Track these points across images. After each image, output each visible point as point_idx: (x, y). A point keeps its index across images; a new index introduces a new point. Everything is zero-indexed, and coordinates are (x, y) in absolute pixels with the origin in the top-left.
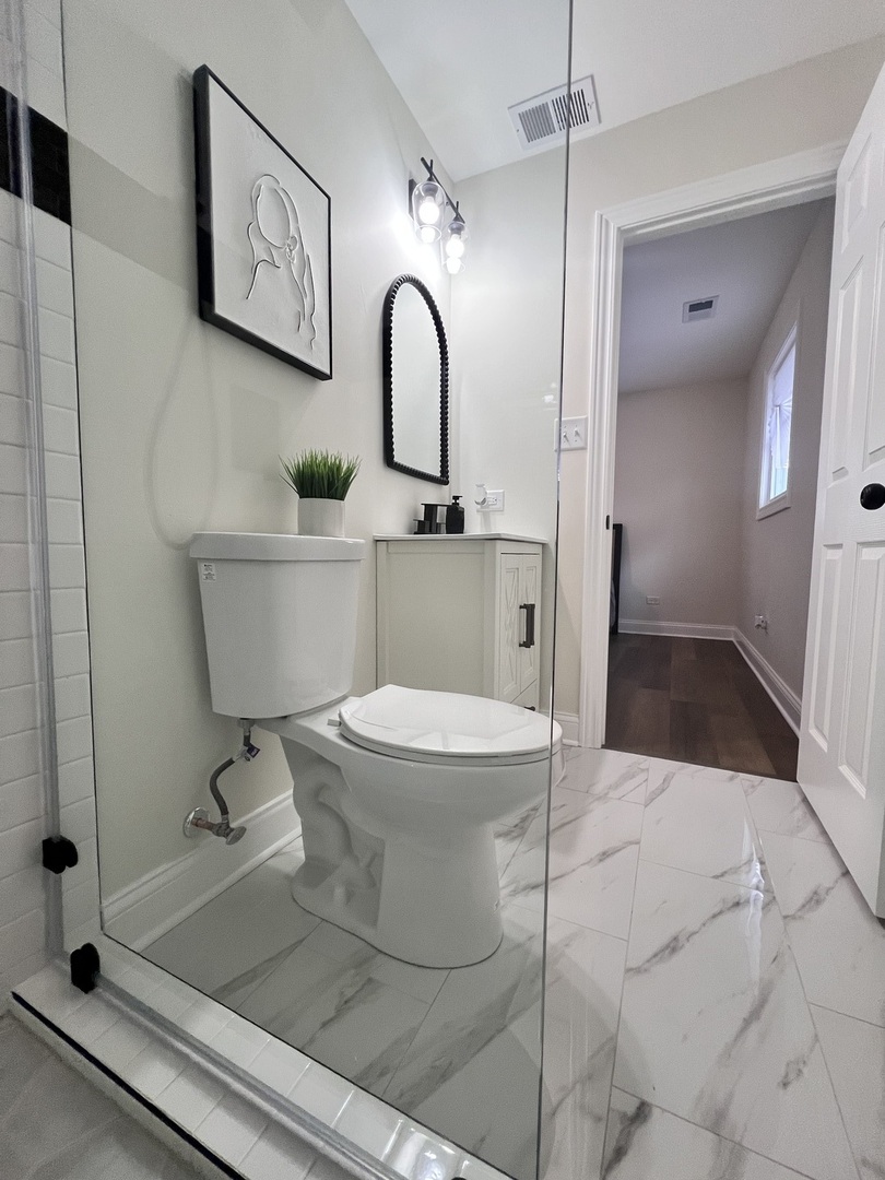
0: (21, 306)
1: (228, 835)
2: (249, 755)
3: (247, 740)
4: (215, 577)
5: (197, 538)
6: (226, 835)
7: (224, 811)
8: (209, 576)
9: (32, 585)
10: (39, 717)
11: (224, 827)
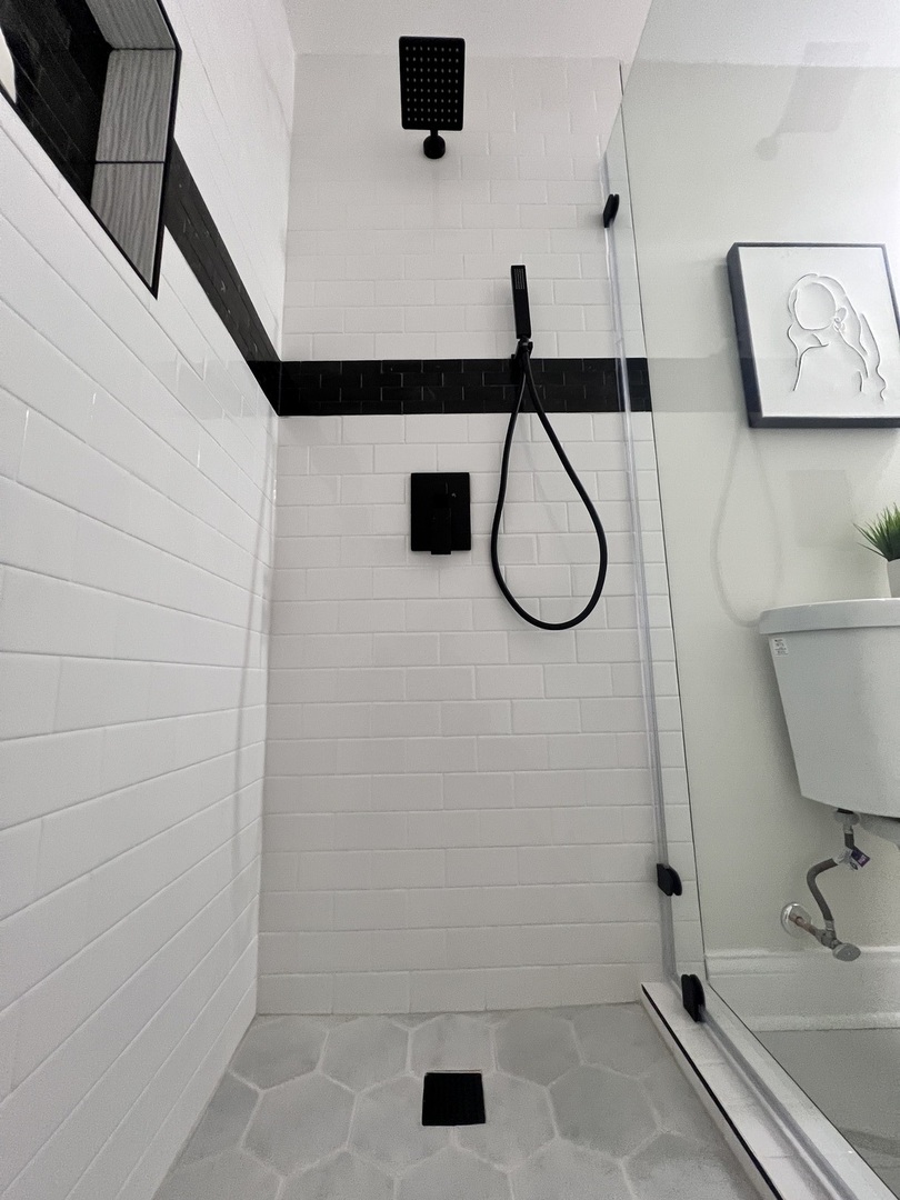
0: (628, 474)
1: (835, 946)
2: (854, 861)
3: (849, 840)
4: (787, 651)
5: (766, 615)
6: (833, 947)
7: (828, 916)
8: (781, 651)
9: (641, 657)
10: (650, 760)
11: (829, 935)
